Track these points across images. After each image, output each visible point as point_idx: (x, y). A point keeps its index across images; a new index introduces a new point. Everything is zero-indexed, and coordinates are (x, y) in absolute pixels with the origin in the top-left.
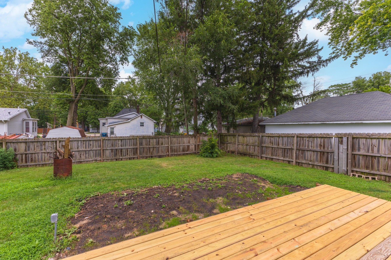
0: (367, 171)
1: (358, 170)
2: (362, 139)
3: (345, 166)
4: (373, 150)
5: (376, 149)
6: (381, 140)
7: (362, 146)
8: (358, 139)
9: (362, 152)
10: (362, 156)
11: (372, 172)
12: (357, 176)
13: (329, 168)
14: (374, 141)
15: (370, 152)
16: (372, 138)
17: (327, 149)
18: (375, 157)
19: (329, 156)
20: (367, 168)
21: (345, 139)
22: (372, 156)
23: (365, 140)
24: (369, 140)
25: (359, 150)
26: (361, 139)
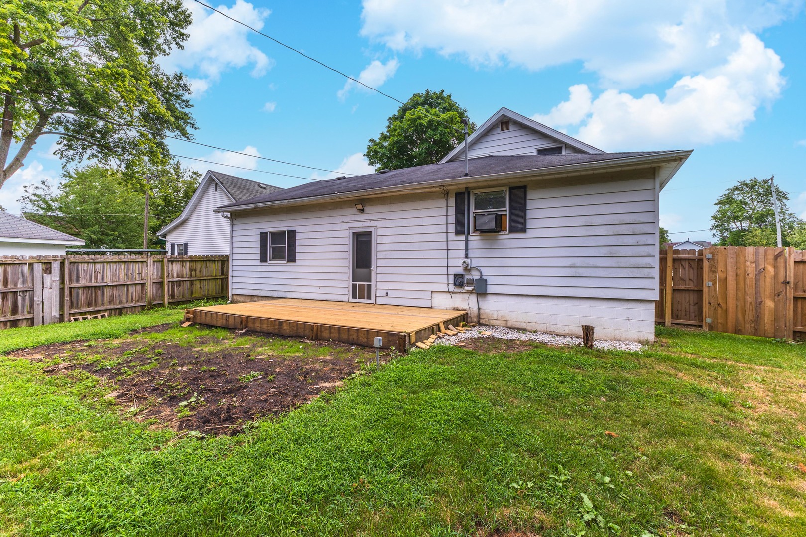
0: (90, 309)
1: (77, 311)
2: (83, 264)
3: (56, 310)
4: (96, 279)
5: (100, 277)
6: (106, 264)
7: (81, 275)
8: (75, 265)
9: (83, 283)
10: (82, 289)
11: (96, 309)
12: (81, 320)
13: (21, 322)
14: (98, 266)
15: (93, 282)
16: (95, 262)
17: (13, 287)
18: (99, 287)
19: (20, 298)
20: (89, 305)
21: (56, 266)
22: (95, 287)
23: (86, 264)
24: (91, 265)
25: (78, 281)
26: (80, 264)
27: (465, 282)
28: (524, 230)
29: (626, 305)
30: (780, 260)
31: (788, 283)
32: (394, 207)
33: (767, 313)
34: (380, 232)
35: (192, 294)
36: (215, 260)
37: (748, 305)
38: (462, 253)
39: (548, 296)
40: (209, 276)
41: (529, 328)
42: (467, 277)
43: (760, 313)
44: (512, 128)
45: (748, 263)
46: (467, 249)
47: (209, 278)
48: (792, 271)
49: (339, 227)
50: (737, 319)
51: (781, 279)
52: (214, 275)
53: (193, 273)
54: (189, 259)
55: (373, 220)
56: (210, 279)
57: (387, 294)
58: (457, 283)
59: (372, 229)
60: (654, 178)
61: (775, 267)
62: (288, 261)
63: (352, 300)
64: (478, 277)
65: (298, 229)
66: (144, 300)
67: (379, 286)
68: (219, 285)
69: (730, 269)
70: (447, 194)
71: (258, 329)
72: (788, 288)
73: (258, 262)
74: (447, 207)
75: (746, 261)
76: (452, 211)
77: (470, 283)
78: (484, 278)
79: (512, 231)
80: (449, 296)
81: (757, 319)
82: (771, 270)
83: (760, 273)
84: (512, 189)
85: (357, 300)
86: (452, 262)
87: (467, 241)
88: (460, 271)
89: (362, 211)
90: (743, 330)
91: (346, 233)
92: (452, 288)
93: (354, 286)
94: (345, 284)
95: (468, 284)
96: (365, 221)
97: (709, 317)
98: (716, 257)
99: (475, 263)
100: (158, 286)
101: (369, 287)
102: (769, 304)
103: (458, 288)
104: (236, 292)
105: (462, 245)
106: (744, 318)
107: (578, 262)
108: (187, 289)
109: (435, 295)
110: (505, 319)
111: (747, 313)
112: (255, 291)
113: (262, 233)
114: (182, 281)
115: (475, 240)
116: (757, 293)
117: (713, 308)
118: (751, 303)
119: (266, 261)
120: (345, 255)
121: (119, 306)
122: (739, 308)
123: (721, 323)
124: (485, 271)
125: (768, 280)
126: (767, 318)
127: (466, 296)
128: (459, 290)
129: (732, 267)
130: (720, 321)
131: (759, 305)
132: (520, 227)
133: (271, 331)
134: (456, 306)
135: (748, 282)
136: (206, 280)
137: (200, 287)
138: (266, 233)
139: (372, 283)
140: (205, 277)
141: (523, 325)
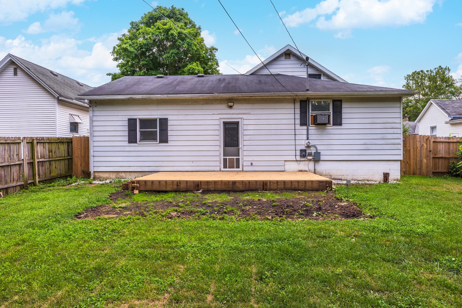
27: (307, 154)
28: (340, 124)
29: (389, 163)
30: (428, 141)
31: (431, 151)
32: (256, 106)
33: (424, 165)
34: (246, 122)
35: (50, 173)
36: (63, 142)
37: (418, 162)
38: (305, 137)
39: (353, 160)
40: (60, 157)
41: (343, 178)
42: (307, 151)
43: (422, 165)
44: (292, 58)
45: (417, 142)
46: (308, 134)
47: (61, 158)
48: (432, 146)
49: (210, 117)
50: (414, 169)
51: (429, 150)
52: (63, 156)
53: (50, 154)
54: (48, 141)
55: (240, 114)
56: (61, 160)
57: (252, 164)
58: (302, 155)
59: (239, 120)
60: (400, 102)
61: (427, 144)
62: (161, 142)
63: (222, 169)
64: (315, 151)
65: (170, 118)
66: (21, 180)
67: (245, 158)
68: (67, 165)
69: (411, 145)
70: (294, 100)
71: (212, 189)
72: (431, 153)
73: (126, 144)
74: (295, 108)
75: (417, 141)
76: (298, 111)
77: (310, 154)
78: (318, 151)
79: (334, 124)
80: (296, 163)
81: (421, 168)
82: (425, 145)
83: (421, 147)
84: (334, 101)
85: (228, 169)
86: (298, 142)
87: (308, 130)
88: (303, 148)
89: (231, 107)
90: (416, 173)
91: (217, 122)
92: (298, 158)
93: (225, 160)
94: (217, 159)
95: (308, 155)
96: (233, 114)
97: (404, 168)
98: (406, 140)
99: (312, 143)
100: (30, 166)
101: (238, 160)
102: (425, 161)
103: (302, 158)
104: (96, 169)
105: (305, 132)
106: (416, 167)
107: (368, 142)
108: (48, 169)
109: (287, 163)
110: (330, 175)
111: (417, 165)
112: (121, 168)
113: (130, 120)
114: (44, 161)
115: (313, 129)
116: (421, 156)
117: (405, 164)
118: (419, 160)
119: (136, 142)
120: (217, 138)
121: (6, 186)
122: (415, 163)
123: (408, 171)
124: (319, 148)
125: (424, 150)
126: (424, 167)
127: (307, 163)
128: (304, 159)
129: (412, 144)
130: (408, 170)
131: (421, 161)
132: (339, 123)
133: (225, 189)
134: (300, 169)
135: (417, 151)
136: (58, 160)
137: (55, 167)
138: (136, 119)
139: (240, 157)
140: (58, 157)
141: (340, 177)
